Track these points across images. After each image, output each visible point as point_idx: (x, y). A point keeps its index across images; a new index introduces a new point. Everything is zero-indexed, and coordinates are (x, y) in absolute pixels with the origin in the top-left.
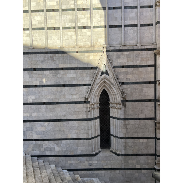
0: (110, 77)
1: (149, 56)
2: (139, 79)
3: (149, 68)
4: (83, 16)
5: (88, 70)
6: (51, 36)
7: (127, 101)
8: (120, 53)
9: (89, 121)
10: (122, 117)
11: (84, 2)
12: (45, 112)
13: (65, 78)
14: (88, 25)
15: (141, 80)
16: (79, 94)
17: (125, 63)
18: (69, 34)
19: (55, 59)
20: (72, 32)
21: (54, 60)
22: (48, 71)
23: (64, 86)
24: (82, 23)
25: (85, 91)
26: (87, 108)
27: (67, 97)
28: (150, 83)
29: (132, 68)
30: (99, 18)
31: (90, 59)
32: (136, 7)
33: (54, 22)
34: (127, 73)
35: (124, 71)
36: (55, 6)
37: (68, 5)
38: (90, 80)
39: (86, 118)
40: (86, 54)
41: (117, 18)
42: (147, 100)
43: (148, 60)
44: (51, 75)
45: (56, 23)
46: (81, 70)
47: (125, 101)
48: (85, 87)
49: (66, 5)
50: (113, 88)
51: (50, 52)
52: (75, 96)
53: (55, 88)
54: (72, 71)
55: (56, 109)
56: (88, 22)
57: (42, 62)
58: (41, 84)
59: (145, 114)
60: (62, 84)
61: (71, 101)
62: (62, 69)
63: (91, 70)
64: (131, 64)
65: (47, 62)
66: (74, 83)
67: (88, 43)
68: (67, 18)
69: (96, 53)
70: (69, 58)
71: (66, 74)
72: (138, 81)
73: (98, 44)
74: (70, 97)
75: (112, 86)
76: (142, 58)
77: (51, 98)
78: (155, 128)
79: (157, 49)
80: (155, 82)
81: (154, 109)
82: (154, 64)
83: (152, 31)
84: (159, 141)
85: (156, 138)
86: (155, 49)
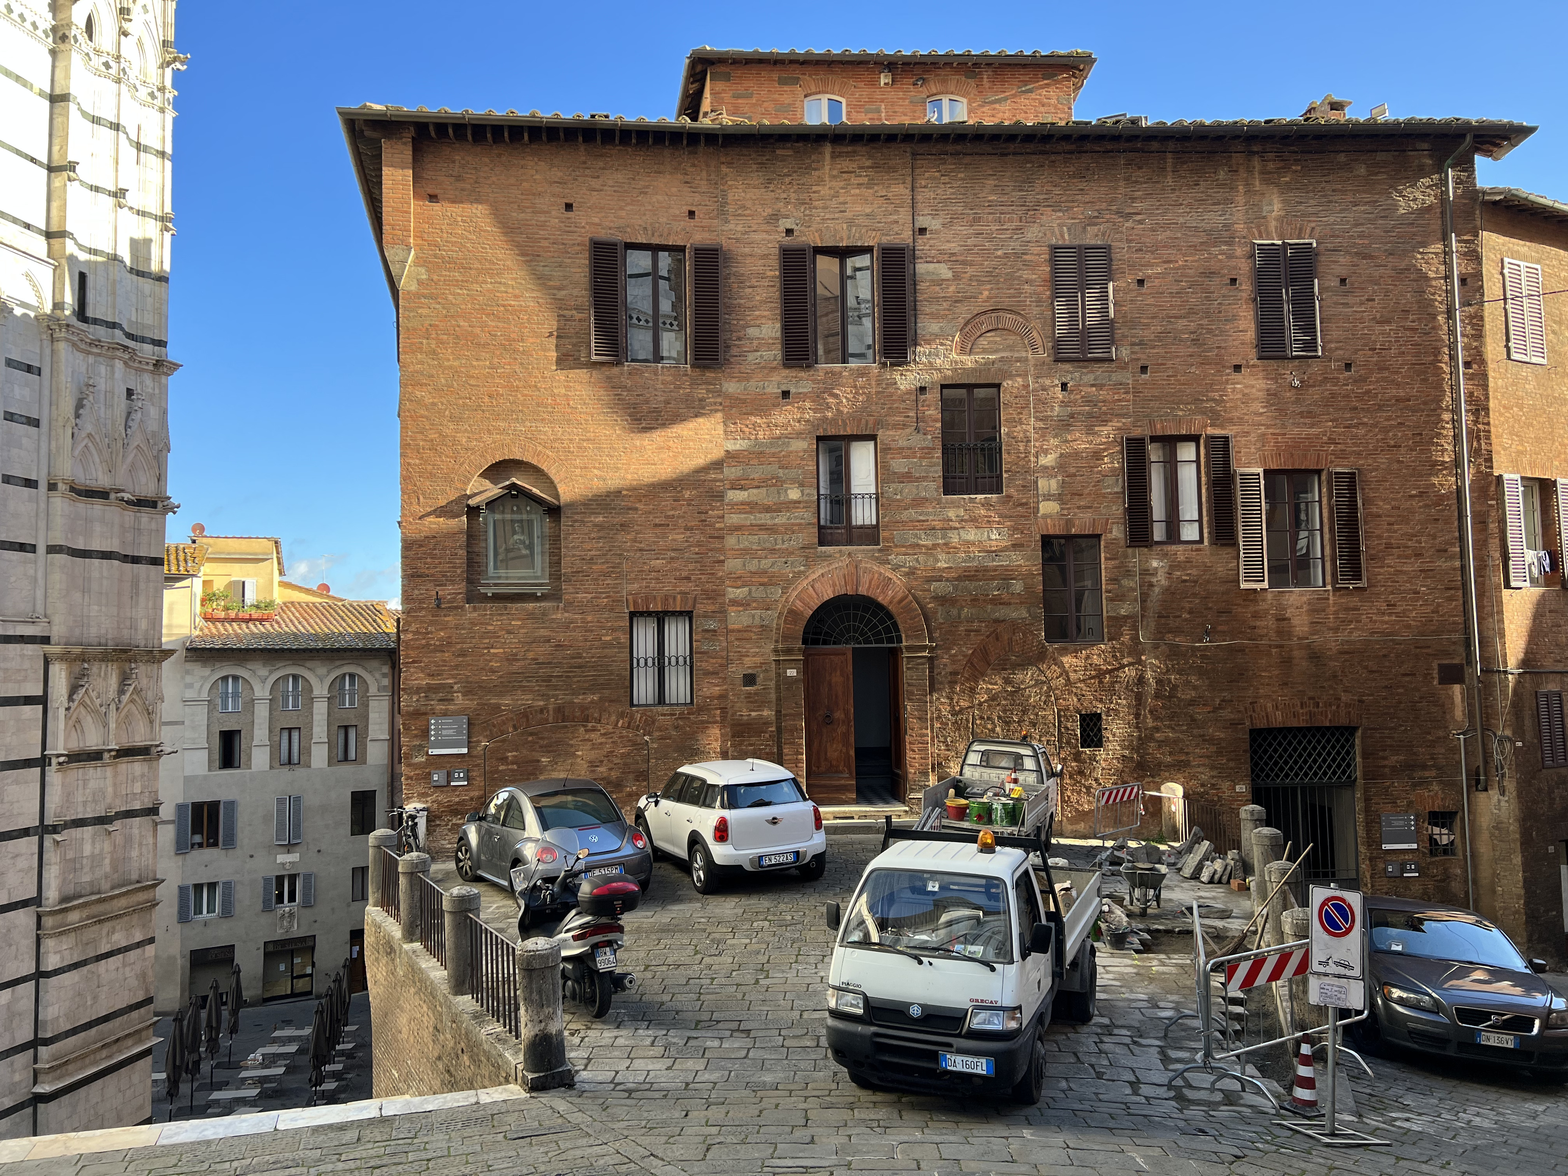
1: (27, 665)
3: (27, 708)
28: (27, 763)
42: (15, 834)
43: (25, 679)
59: (9, 890)
76: (5, 670)
78: (38, 935)
79: (52, 641)
80: (43, 762)
81: (36, 865)
82: (41, 693)
83: (31, 572)
84: (54, 980)
85: (40, 975)
86: (45, 640)
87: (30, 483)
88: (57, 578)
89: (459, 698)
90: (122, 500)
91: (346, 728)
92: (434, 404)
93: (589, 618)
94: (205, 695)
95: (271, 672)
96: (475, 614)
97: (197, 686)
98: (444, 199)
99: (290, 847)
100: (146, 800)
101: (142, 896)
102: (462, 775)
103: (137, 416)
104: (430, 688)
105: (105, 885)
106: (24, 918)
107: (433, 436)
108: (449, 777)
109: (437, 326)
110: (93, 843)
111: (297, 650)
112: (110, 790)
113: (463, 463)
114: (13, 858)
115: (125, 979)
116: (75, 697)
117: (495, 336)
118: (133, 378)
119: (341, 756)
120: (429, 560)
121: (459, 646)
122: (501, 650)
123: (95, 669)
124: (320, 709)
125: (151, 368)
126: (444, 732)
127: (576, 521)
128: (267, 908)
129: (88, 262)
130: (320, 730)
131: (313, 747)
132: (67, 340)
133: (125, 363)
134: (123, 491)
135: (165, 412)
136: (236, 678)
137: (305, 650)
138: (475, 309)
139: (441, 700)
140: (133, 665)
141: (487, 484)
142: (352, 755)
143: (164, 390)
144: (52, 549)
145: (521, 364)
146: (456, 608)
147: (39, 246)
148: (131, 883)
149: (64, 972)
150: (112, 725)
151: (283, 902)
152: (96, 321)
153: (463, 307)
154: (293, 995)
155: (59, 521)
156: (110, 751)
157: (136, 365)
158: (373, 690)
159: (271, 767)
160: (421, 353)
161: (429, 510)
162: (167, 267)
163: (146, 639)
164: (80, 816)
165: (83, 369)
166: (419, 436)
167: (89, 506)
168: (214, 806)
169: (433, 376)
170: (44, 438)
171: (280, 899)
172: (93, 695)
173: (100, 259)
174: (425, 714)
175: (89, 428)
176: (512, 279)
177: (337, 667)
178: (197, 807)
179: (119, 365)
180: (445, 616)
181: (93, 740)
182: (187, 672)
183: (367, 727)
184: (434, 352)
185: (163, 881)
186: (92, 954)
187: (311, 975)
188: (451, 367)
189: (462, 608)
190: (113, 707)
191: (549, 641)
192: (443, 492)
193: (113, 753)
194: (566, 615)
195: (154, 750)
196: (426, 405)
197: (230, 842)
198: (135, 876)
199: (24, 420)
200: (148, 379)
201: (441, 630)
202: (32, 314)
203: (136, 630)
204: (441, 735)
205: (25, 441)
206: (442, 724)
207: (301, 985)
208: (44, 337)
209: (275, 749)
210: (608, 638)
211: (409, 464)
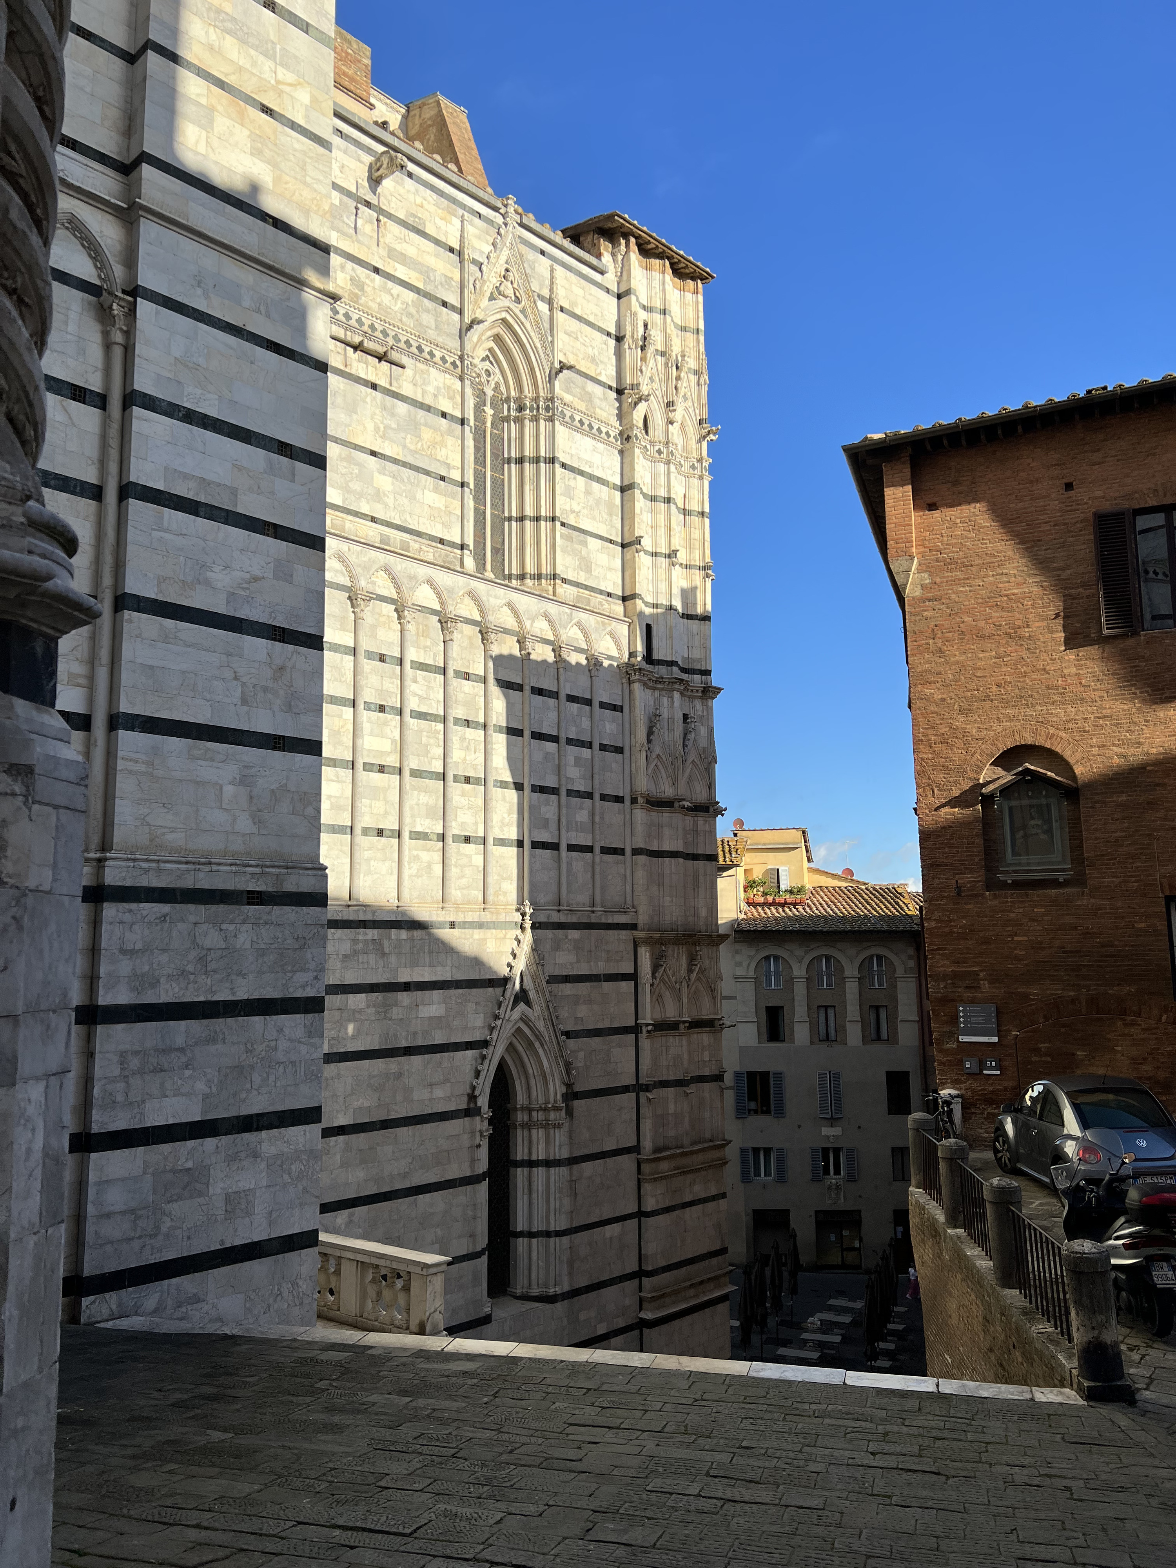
0: (536, 1014)
1: (621, 947)
2: (603, 1019)
3: (624, 983)
4: (464, 801)
5: (481, 990)
6: (368, 860)
7: (576, 1096)
8: (560, 933)
9: (477, 1186)
10: (565, 1154)
11: (467, 758)
12: (342, 1166)
13: (414, 1021)
14: (476, 832)
15: (606, 1024)
16: (453, 1080)
17: (573, 968)
18: (425, 856)
19: (387, 951)
20: (433, 851)
21: (384, 954)
22: (363, 996)
23: (408, 1051)
24: (462, 823)
25: (469, 1067)
26: (473, 1133)
27: (416, 1096)
28: (625, 1030)
29: (588, 984)
30: (506, 815)
31: (488, 950)
32: (589, 795)
33: (382, 811)
34: (576, 1000)
35: (569, 993)
36: (388, 753)
37: (426, 760)
38: (483, 1027)
39: (468, 1174)
40: (477, 934)
41: (548, 819)
42: (619, 1090)
43: (621, 959)
44: (369, 1011)
45: (386, 813)
46: (460, 991)
47: (571, 1095)
48: (469, 1053)
49: (418, 756)
50: (541, 1051)
51: (374, 922)
52: (439, 1093)
53: (378, 1065)
54: (436, 994)
55: (379, 1148)
56: (476, 823)
57: (342, 961)
58: (335, 1050)
60: (404, 1044)
61: (426, 1112)
62: (407, 987)
63: (490, 990)
64: (584, 970)
65: (360, 960)
66: (439, 1038)
67: (476, 892)
68: (421, 802)
69: (504, 931)
70: (429, 945)
71: (417, 1006)
72: (600, 1025)
73: (501, 898)
74: (425, 1095)
75: (537, 1045)
76: (608, 952)
77: (366, 1104)
78: (639, 1179)
79: (639, 928)
80: (635, 1029)
81: (635, 1118)
82: (632, 971)
83: (622, 871)
84: (652, 1220)
85: (641, 1214)
86: (634, 927)
87: (619, 799)
88: (641, 875)
89: (985, 985)
90: (683, 807)
91: (877, 1008)
92: (943, 700)
93: (1119, 904)
94: (751, 974)
95: (806, 953)
96: (996, 902)
97: (745, 964)
98: (942, 506)
99: (832, 1121)
100: (714, 1067)
101: (715, 1154)
102: (994, 1064)
103: (692, 736)
104: (956, 976)
105: (686, 1141)
106: (627, 1162)
107: (944, 729)
108: (982, 1066)
109: (943, 625)
110: (676, 1103)
111: (828, 932)
112: (686, 1056)
113: (974, 753)
114: (619, 1110)
115: (705, 1228)
116: (657, 975)
117: (1000, 625)
118: (687, 704)
119: (874, 1036)
120: (946, 850)
121: (982, 934)
122: (1026, 938)
123: (670, 952)
124: (852, 988)
125: (700, 694)
126: (973, 1020)
127: (1097, 802)
128: (816, 1179)
129: (652, 615)
130: (853, 1011)
131: (848, 1025)
132: (640, 681)
133: (681, 693)
134: (684, 800)
135: (712, 730)
136: (776, 958)
137: (835, 932)
138: (977, 603)
139: (967, 988)
140: (698, 948)
141: (1000, 771)
142: (884, 1034)
143: (710, 710)
144: (636, 852)
145: (1029, 649)
146: (977, 895)
147: (618, 608)
148: (705, 1141)
149: (659, 1214)
150: (685, 1000)
151: (829, 1174)
152: (660, 662)
153: (967, 603)
154: (844, 1266)
155: (639, 828)
156: (685, 1022)
157: (689, 693)
158: (900, 972)
159: (812, 1043)
160: (928, 653)
161: (944, 801)
162: (709, 607)
163: (707, 925)
164: (665, 1078)
165: (652, 703)
166: (930, 731)
167: (660, 814)
168: (765, 1075)
169: (940, 673)
170: (627, 762)
171: (826, 1171)
172: (670, 973)
173: (660, 611)
174: (953, 1001)
175: (657, 750)
176: (1013, 568)
177: (865, 948)
178: (751, 1075)
179: (677, 695)
180: (966, 904)
181: (671, 1013)
182: (737, 952)
183: (896, 1007)
184: (940, 650)
185: (730, 1142)
186: (679, 1202)
187: (859, 1249)
188: (958, 663)
189: (983, 895)
190: (684, 984)
191: (1076, 928)
192: (956, 783)
193: (687, 1025)
194: (1093, 901)
195: (717, 1023)
196: (935, 702)
197: (780, 1112)
198: (708, 1136)
199: (613, 749)
200: (698, 704)
201: (963, 918)
202: (615, 664)
203: (698, 917)
204: (971, 1023)
205: (614, 766)
206: (970, 1011)
207: (851, 1257)
208: (624, 681)
209: (813, 1026)
210: (1143, 925)
211: (922, 759)
